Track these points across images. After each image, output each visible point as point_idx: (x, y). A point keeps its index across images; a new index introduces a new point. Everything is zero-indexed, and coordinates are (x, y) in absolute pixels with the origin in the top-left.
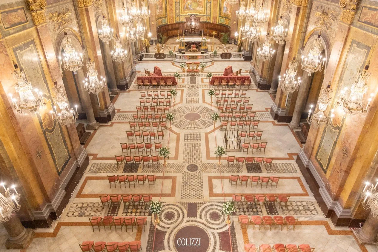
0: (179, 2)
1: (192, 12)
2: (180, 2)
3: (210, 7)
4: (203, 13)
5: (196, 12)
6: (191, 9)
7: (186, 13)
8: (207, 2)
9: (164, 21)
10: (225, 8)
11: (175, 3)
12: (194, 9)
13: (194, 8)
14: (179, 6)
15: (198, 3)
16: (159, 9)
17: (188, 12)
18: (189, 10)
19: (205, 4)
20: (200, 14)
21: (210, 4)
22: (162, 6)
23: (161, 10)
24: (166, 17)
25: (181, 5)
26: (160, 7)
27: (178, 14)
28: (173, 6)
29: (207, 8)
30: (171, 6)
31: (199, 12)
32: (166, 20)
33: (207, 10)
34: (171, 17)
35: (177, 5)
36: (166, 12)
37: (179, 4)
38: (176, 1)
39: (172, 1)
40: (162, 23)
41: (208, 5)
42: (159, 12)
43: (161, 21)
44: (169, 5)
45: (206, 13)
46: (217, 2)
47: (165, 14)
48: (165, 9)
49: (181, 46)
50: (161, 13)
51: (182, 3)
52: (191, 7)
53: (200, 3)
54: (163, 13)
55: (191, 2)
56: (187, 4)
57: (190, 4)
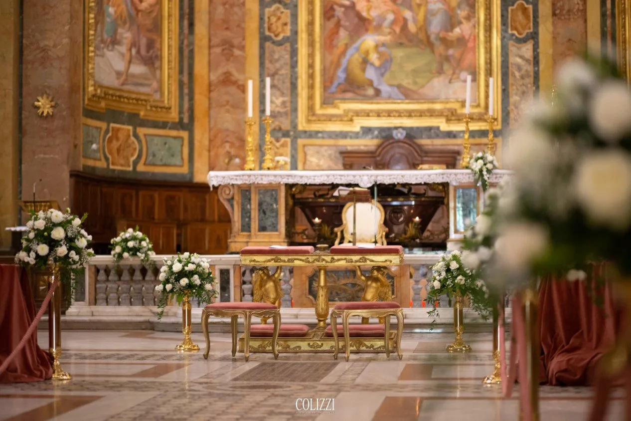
0: (293, 40)
1: (389, 114)
2: (303, 37)
3: (530, 68)
4: (480, 118)
5: (421, 114)
6: (385, 88)
7: (349, 117)
8: (506, 39)
9: (162, 153)
11: (264, 39)
12: (407, 94)
13: (406, 82)
14: (294, 65)
15: (440, 48)
16: (123, 49)
17: (367, 114)
18: (366, 99)
19: (489, 51)
20: (454, 128)
21: (529, 46)
24: (180, 125)
25: (311, 56)
28: (245, 58)
29: (511, 80)
30: (226, 52)
31: (449, 110)
32: (179, 148)
33: (512, 90)
34: (227, 136)
35: (277, 60)
36: (186, 91)
37: (294, 53)
38: (269, 29)
39: (238, 26)
40: (145, 164)
41: (514, 60)
42: (119, 74)
43: (139, 141)
44: (210, 47)
45: (505, 114)
46: (585, 21)
47: (174, 103)
48: (175, 64)
49: (255, 225)
50: (142, 89)
51: (318, 46)
52: (387, 75)
53: (451, 52)
54: (156, 92)
55: (383, 45)
56: (357, 58)
57: (379, 58)
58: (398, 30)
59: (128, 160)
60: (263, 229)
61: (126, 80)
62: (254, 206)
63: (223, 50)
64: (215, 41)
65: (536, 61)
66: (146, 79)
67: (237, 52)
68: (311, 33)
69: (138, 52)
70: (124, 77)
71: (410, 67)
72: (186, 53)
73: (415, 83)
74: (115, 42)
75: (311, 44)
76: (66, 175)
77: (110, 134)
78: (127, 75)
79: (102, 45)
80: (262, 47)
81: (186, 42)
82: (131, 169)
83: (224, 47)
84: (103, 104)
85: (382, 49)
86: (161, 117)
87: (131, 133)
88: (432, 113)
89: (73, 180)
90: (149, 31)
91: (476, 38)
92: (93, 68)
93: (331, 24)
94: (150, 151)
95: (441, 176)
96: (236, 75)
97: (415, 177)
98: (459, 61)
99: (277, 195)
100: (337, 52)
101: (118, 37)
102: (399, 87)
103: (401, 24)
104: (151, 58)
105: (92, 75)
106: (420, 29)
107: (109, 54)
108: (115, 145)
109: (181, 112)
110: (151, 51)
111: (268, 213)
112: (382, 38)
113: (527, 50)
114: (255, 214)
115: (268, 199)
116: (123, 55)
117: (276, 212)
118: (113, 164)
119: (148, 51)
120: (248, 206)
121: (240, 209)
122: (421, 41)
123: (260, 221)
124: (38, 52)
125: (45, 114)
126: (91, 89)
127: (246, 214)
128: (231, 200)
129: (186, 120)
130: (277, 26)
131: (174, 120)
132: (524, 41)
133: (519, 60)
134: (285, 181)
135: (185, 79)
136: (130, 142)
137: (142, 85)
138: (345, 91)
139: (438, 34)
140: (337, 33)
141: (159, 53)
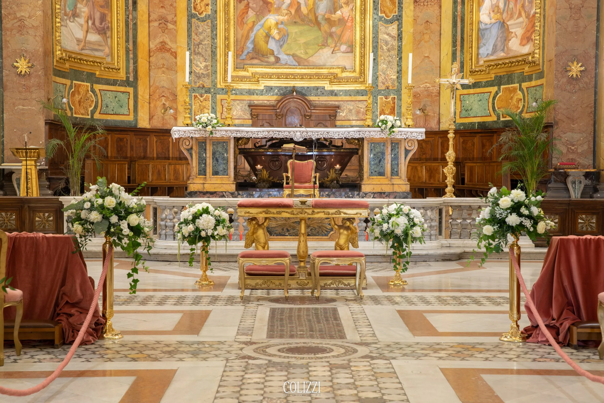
0: (213, 17)
1: (287, 76)
2: (221, 15)
3: (395, 43)
4: (355, 81)
5: (310, 77)
6: (283, 57)
7: (255, 78)
8: (377, 20)
9: (113, 105)
10: (495, 31)
11: (191, 16)
12: (301, 62)
13: (300, 53)
14: (214, 37)
15: (325, 26)
17: (270, 76)
18: (269, 65)
19: (363, 29)
20: (335, 88)
21: (395, 26)
22: (103, 18)
23: (93, 37)
24: (127, 83)
25: (227, 30)
26: (90, 17)
27: (207, 83)
28: (176, 31)
29: (380, 53)
30: (161, 26)
31: (332, 74)
32: (127, 100)
33: (380, 60)
34: (163, 92)
35: (201, 33)
36: (131, 56)
37: (214, 28)
38: (195, 8)
39: (171, 5)
40: (100, 113)
41: (383, 36)
42: (79, 41)
43: (96, 95)
44: (149, 22)
45: (375, 78)
46: (440, 7)
47: (122, 65)
48: (122, 34)
49: (209, 170)
50: (97, 54)
51: (232, 22)
52: (285, 46)
53: (334, 29)
54: (108, 56)
55: (282, 23)
56: (262, 33)
57: (279, 33)
58: (293, 11)
59: (87, 110)
60: (216, 173)
61: (85, 46)
62: (209, 154)
63: (159, 24)
64: (153, 16)
65: (400, 37)
66: (100, 45)
67: (170, 26)
68: (227, 13)
69: (94, 24)
70: (82, 44)
71: (302, 40)
72: (131, 26)
73: (306, 53)
74: (75, 15)
75: (227, 21)
76: (42, 123)
77: (73, 90)
78: (85, 42)
79: (65, 17)
80: (189, 22)
81: (131, 17)
82: (89, 117)
83: (161, 22)
84: (67, 65)
85: (280, 26)
86: (112, 76)
87: (89, 89)
88: (318, 76)
89: (47, 127)
90: (102, 7)
91: (353, 19)
92: (60, 36)
93: (242, 6)
94: (104, 103)
95: (358, 133)
96: (170, 44)
97: (337, 134)
98: (340, 37)
99: (227, 147)
100: (246, 28)
101: (78, 11)
102: (294, 56)
103: (295, 7)
104: (103, 29)
105: (59, 42)
106: (310, 11)
107: (71, 25)
108: (77, 98)
109: (127, 73)
110: (104, 23)
111: (220, 161)
112: (281, 18)
113: (393, 29)
114: (209, 161)
115: (220, 149)
116: (82, 25)
117: (227, 160)
118: (75, 114)
119: (101, 24)
120: (204, 155)
121: (197, 157)
122: (311, 21)
123: (213, 166)
124: (15, 21)
125: (23, 73)
126: (58, 53)
127: (202, 161)
128: (190, 150)
129: (131, 79)
130: (201, 6)
131: (122, 79)
132: (391, 22)
133: (387, 37)
134: (234, 135)
135: (131, 47)
136: (88, 95)
137: (96, 50)
138: (252, 58)
139: (324, 16)
140: (247, 13)
141: (110, 25)
